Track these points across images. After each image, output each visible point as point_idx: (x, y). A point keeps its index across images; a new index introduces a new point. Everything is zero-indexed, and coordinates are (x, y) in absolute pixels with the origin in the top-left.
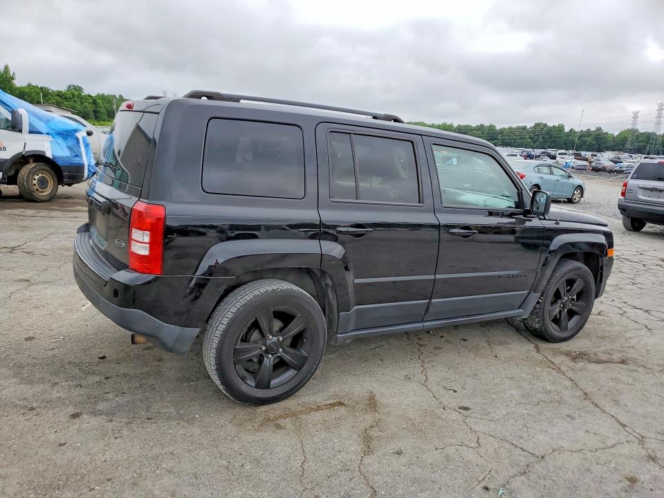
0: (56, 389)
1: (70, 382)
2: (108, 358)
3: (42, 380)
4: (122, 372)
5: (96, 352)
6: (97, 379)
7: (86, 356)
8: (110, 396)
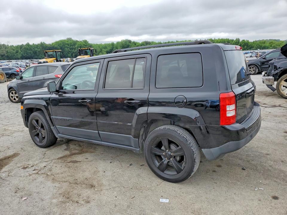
0: (271, 165)
1: (264, 165)
2: (241, 168)
3: (275, 169)
4: (241, 161)
5: (245, 173)
6: (253, 162)
7: (250, 173)
8: (252, 155)
